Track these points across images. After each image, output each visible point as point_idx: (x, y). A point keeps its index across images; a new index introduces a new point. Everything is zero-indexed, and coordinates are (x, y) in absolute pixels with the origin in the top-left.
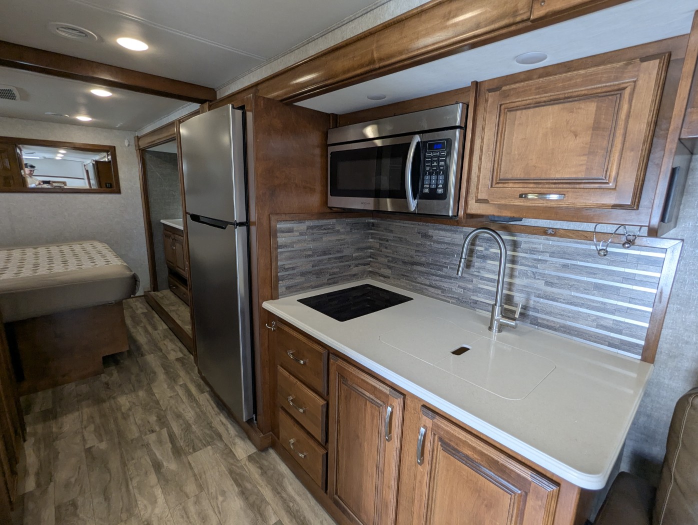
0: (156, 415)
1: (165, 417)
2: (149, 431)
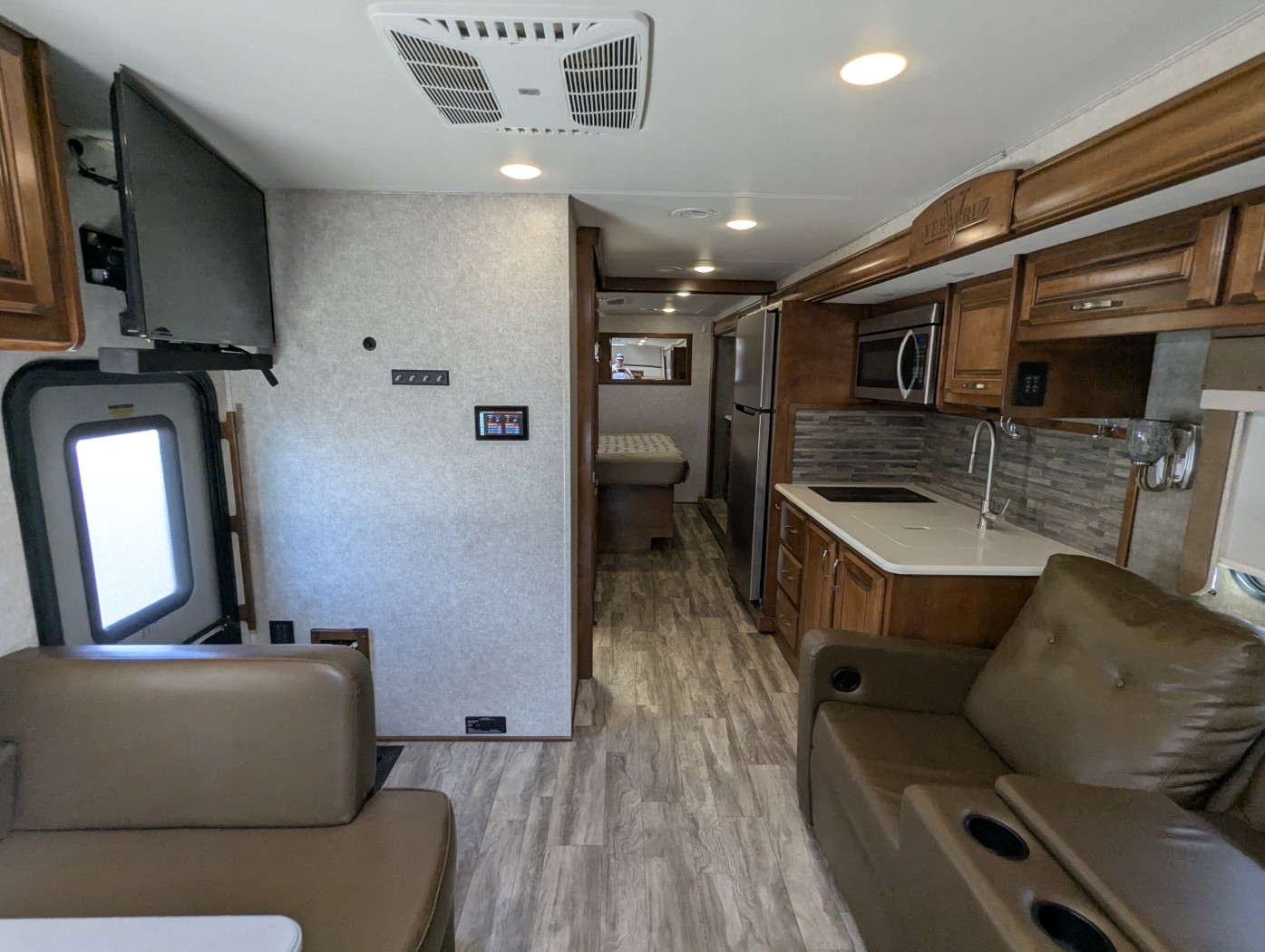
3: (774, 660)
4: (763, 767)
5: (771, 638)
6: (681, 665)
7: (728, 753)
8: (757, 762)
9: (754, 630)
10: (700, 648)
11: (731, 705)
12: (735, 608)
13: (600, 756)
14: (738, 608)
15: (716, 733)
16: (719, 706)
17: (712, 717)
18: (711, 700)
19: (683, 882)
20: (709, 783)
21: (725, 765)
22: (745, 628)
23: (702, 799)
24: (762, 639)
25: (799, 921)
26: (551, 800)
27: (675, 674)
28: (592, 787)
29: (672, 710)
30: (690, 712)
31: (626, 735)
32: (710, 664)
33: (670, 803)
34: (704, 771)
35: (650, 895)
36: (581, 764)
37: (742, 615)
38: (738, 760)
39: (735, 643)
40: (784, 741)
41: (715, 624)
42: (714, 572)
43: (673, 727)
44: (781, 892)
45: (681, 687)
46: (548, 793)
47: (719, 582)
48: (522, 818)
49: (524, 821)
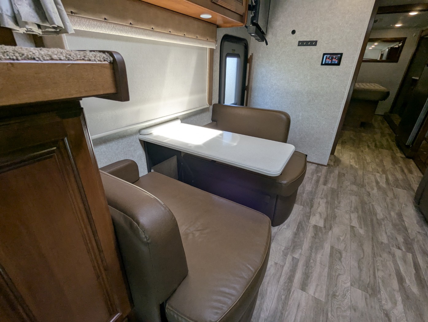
3: (411, 166)
4: (399, 190)
5: (411, 160)
6: (368, 159)
7: (384, 182)
8: (397, 187)
9: (403, 156)
10: (378, 156)
12: (396, 149)
13: (336, 172)
14: (397, 148)
19: (363, 203)
21: (383, 184)
22: (399, 155)
23: (373, 189)
24: (407, 160)
25: (405, 222)
26: (320, 177)
27: (366, 160)
28: (333, 177)
29: (364, 168)
30: (371, 170)
32: (382, 161)
33: (360, 187)
34: (374, 184)
35: (351, 202)
36: (329, 172)
37: (399, 151)
39: (394, 158)
41: (385, 152)
42: (388, 137)
44: (400, 215)
45: (368, 164)
46: (319, 175)
47: (390, 140)
48: (311, 177)
49: (312, 178)
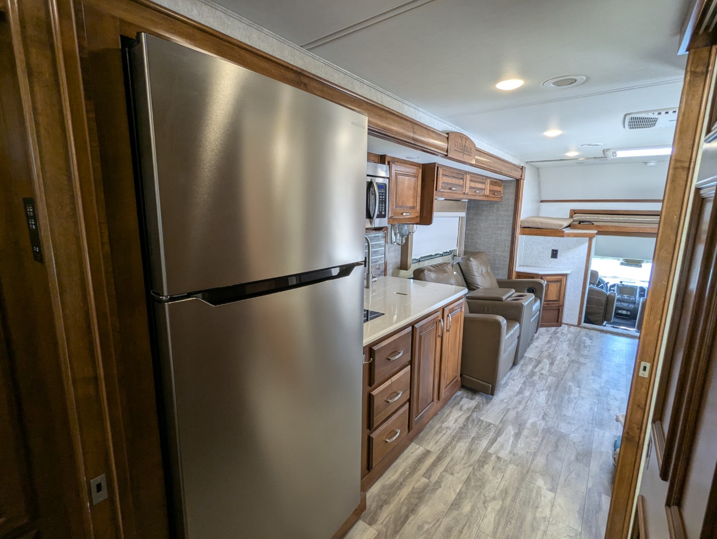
0: (482, 469)
1: (479, 461)
2: (500, 461)
11: (476, 457)
15: (502, 446)
16: (484, 462)
17: (497, 456)
18: (488, 468)
20: (526, 427)
31: (571, 473)
38: (500, 429)
40: (464, 426)
43: (532, 462)
